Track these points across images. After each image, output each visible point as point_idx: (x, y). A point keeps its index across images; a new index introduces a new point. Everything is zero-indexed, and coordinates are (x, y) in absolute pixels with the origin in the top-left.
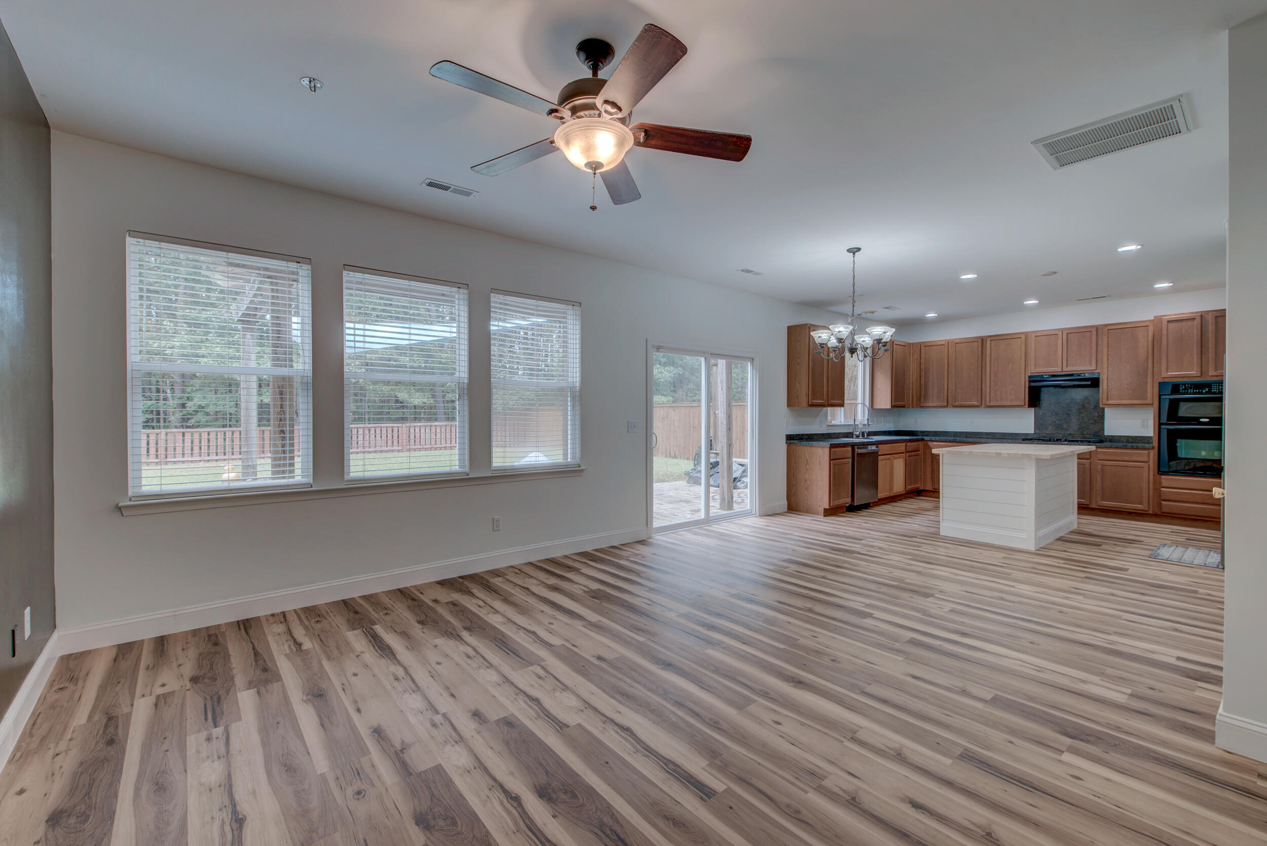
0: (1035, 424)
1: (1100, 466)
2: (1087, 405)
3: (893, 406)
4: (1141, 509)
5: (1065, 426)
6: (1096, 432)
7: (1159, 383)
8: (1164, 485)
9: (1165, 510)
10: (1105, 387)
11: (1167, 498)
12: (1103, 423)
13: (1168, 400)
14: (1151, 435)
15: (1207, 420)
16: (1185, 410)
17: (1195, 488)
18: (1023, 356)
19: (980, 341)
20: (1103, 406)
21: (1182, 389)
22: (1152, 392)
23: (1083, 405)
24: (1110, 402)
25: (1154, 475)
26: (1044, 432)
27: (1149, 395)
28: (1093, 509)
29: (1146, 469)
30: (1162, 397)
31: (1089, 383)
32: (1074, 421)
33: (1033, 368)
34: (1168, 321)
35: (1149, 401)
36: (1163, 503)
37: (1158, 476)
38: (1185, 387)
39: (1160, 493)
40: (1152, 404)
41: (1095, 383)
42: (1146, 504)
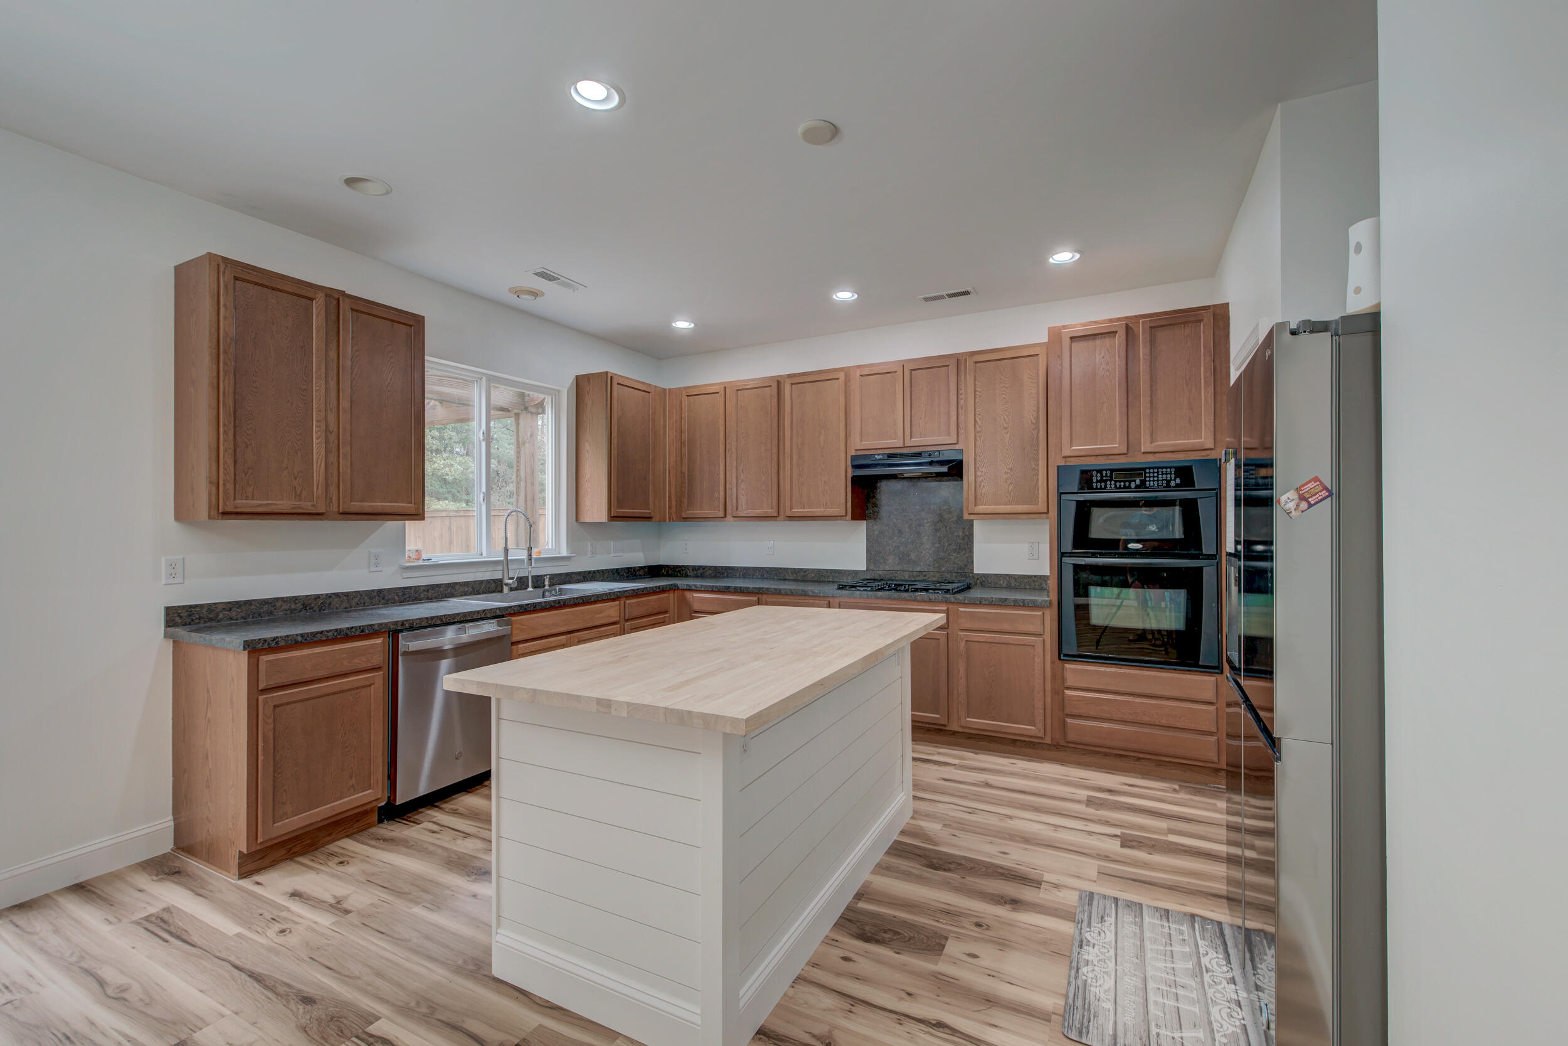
0: (868, 551)
1: (963, 644)
2: (946, 516)
3: (613, 518)
4: (1032, 733)
5: (913, 556)
6: (961, 568)
7: (1058, 467)
8: (1069, 683)
9: (1072, 736)
10: (972, 478)
11: (1075, 712)
12: (972, 551)
13: (1074, 503)
14: (1047, 573)
15: (1139, 546)
16: (1102, 525)
17: (1122, 690)
18: (842, 416)
19: (775, 385)
20: (972, 517)
21: (1097, 482)
22: (1044, 487)
23: (941, 515)
24: (981, 508)
25: (1052, 662)
26: (881, 568)
27: (1042, 493)
28: (954, 733)
29: (1039, 649)
30: (1064, 497)
31: (945, 469)
32: (928, 546)
33: (858, 441)
34: (1071, 338)
35: (1041, 507)
36: (1069, 720)
37: (1058, 663)
38: (1102, 476)
39: (1063, 699)
40: (1047, 513)
41: (955, 470)
42: (1040, 725)
